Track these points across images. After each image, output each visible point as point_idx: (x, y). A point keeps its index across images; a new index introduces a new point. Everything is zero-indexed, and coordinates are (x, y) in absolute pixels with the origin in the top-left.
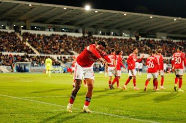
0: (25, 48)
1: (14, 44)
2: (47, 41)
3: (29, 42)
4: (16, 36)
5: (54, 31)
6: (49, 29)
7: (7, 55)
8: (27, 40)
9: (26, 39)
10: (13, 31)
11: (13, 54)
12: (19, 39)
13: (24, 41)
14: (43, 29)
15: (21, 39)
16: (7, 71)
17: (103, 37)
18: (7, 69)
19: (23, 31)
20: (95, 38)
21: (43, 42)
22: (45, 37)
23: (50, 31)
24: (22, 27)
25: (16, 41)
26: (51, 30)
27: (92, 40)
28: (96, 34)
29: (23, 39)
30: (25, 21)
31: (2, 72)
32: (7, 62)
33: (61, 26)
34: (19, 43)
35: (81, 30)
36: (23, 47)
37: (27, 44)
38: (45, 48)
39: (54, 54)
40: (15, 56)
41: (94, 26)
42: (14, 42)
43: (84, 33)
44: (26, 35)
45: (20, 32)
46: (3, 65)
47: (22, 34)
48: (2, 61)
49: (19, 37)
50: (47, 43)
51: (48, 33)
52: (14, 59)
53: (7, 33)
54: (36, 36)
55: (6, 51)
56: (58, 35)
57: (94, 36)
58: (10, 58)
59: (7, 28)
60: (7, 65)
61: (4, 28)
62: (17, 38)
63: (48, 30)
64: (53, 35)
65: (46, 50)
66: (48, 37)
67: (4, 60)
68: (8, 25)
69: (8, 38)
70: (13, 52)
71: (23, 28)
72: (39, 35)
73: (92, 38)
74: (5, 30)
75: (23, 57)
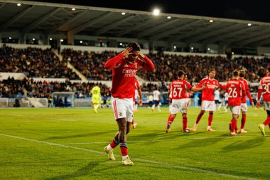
0: (66, 72)
1: (50, 66)
2: (98, 61)
3: (71, 62)
4: (53, 54)
5: (108, 46)
6: (101, 43)
7: (41, 83)
8: (69, 59)
9: (67, 58)
10: (49, 47)
11: (49, 80)
12: (58, 58)
13: (65, 61)
14: (92, 44)
15: (61, 59)
16: (41, 105)
17: (178, 54)
18: (41, 102)
19: (63, 47)
20: (167, 56)
21: (92, 63)
22: (95, 55)
23: (101, 46)
24: (62, 40)
25: (53, 61)
26: (103, 44)
27: (163, 59)
28: (169, 49)
29: (63, 58)
30: (66, 33)
31: (33, 106)
32: (41, 92)
33: (118, 39)
34: (58, 64)
35: (146, 45)
36: (64, 70)
37: (69, 66)
38: (95, 71)
39: (108, 80)
40: (52, 83)
41: (165, 39)
42: (50, 63)
43: (150, 49)
44: (67, 53)
45: (59, 49)
46: (34, 96)
47: (61, 51)
48: (33, 91)
49: (58, 55)
50: (98, 64)
51: (99, 50)
52: (51, 88)
53: (40, 50)
54: (83, 54)
55: (38, 76)
56: (113, 52)
57: (165, 53)
58: (44, 86)
59: (40, 42)
60: (41, 97)
61: (36, 43)
62: (55, 57)
63: (99, 45)
64: (106, 52)
65: (96, 74)
66: (99, 56)
67: (36, 88)
68: (41, 38)
69: (42, 57)
70: (48, 77)
71: (63, 43)
72: (86, 53)
73: (163, 56)
74: (37, 46)
75: (62, 84)
